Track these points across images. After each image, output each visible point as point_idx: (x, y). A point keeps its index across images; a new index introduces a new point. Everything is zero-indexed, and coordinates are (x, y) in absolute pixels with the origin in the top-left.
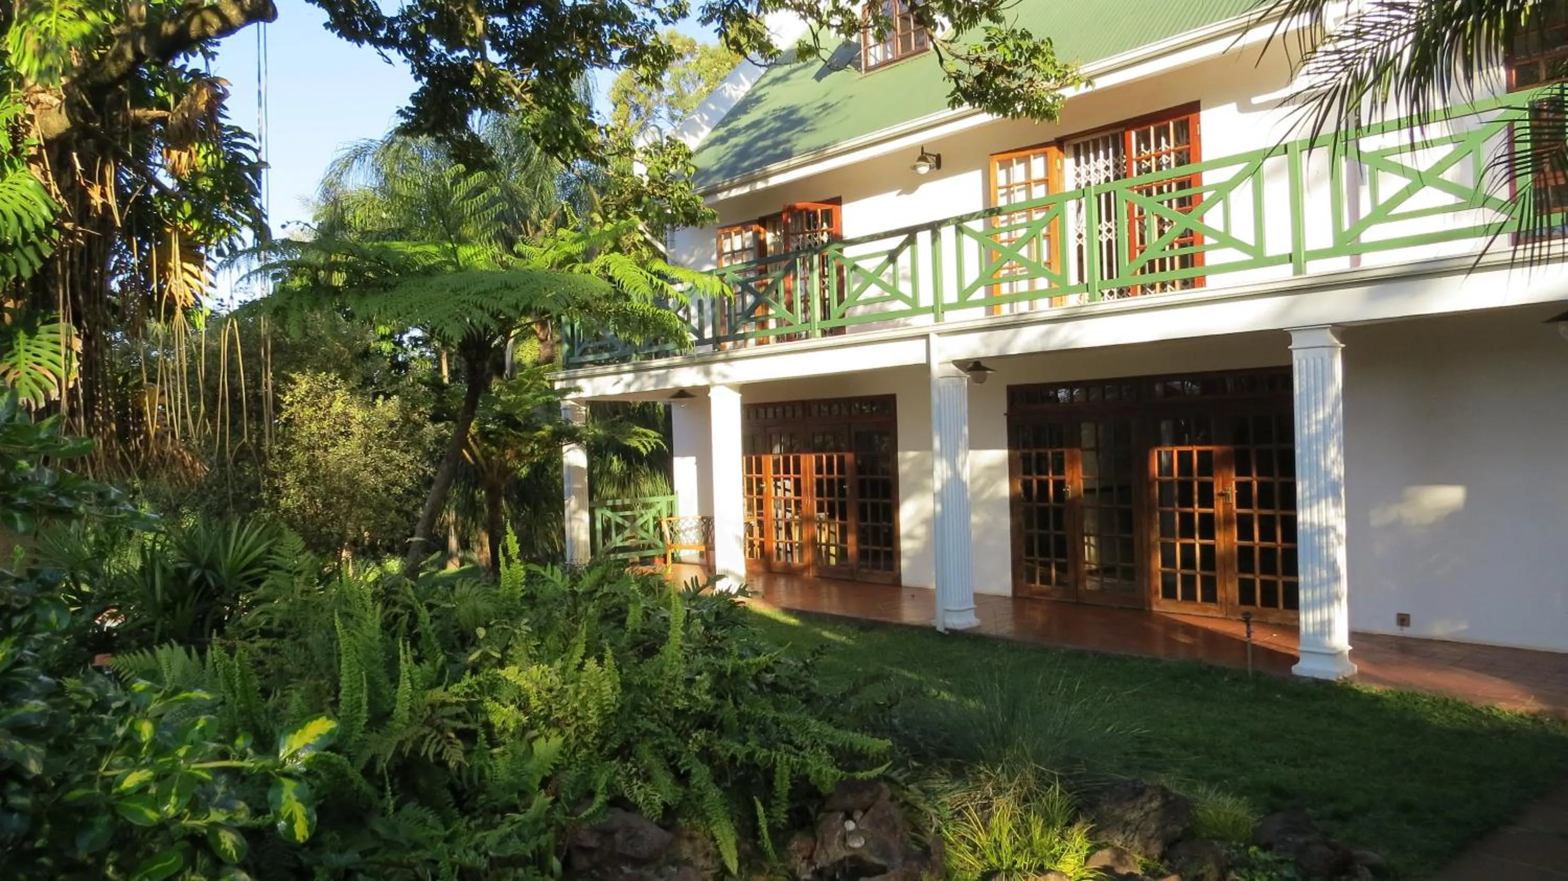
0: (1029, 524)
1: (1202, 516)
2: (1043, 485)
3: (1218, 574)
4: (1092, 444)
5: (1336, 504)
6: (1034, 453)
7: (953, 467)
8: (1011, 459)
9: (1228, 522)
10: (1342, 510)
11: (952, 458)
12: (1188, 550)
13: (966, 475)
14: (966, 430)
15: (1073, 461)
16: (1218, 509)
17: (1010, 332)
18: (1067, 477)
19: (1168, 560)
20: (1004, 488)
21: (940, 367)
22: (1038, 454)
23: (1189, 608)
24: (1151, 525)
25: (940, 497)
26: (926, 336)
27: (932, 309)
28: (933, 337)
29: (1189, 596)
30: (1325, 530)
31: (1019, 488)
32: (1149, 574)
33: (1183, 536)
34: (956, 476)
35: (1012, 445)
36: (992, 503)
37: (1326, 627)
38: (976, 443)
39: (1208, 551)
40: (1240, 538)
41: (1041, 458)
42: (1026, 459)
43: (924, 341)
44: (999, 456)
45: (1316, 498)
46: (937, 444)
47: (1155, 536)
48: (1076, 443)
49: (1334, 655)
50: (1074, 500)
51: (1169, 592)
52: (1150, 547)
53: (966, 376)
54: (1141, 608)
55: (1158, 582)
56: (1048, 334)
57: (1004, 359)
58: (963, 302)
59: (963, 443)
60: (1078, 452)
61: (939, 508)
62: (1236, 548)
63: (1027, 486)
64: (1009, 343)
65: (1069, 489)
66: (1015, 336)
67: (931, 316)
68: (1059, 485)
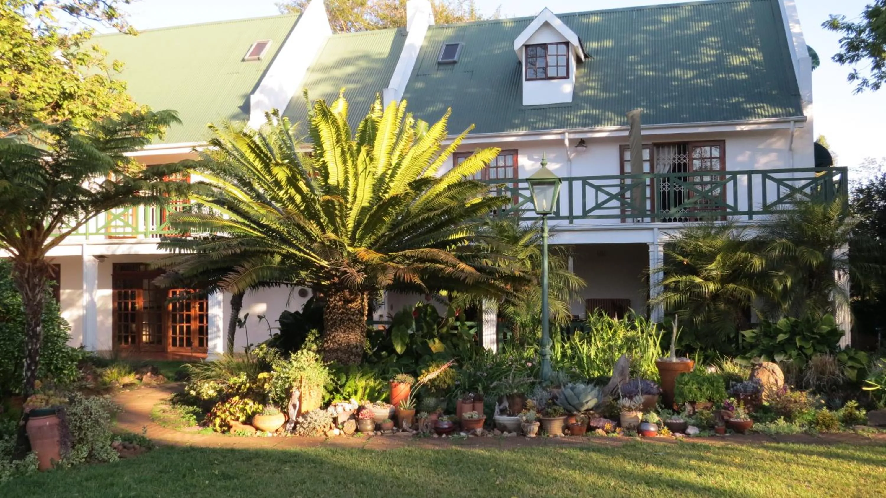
0: (120, 320)
1: (187, 315)
2: (126, 305)
3: (192, 336)
4: (147, 288)
5: (220, 307)
6: (123, 291)
7: (91, 296)
8: (114, 295)
9: (195, 318)
10: (222, 310)
11: (91, 293)
12: (181, 328)
13: (96, 300)
14: (97, 282)
15: (139, 296)
16: (192, 313)
17: (116, 246)
18: (136, 301)
19: (174, 332)
20: (110, 306)
21: (88, 257)
22: (125, 292)
23: (181, 349)
24: (168, 319)
25: (86, 308)
26: (82, 245)
27: (85, 234)
28: (85, 246)
29: (181, 345)
30: (215, 316)
31: (116, 304)
32: (167, 337)
33: (180, 323)
34: (92, 300)
35: (114, 287)
36: (106, 310)
37: (215, 346)
38: (101, 286)
39: (188, 328)
40: (200, 322)
41: (126, 293)
42: (120, 294)
43: (81, 247)
44: (109, 292)
45: (214, 306)
46: (85, 287)
47: (170, 324)
48: (141, 287)
49: (218, 354)
50: (139, 310)
51: (174, 344)
52: (168, 327)
53: (97, 261)
54: (164, 350)
55: (170, 341)
56: (130, 248)
57: (114, 256)
58: (97, 233)
59: (96, 286)
60: (141, 291)
61: (85, 312)
62: (198, 327)
63: (120, 304)
64: (116, 250)
65: (137, 306)
66: (118, 248)
67: (84, 237)
68: (133, 304)
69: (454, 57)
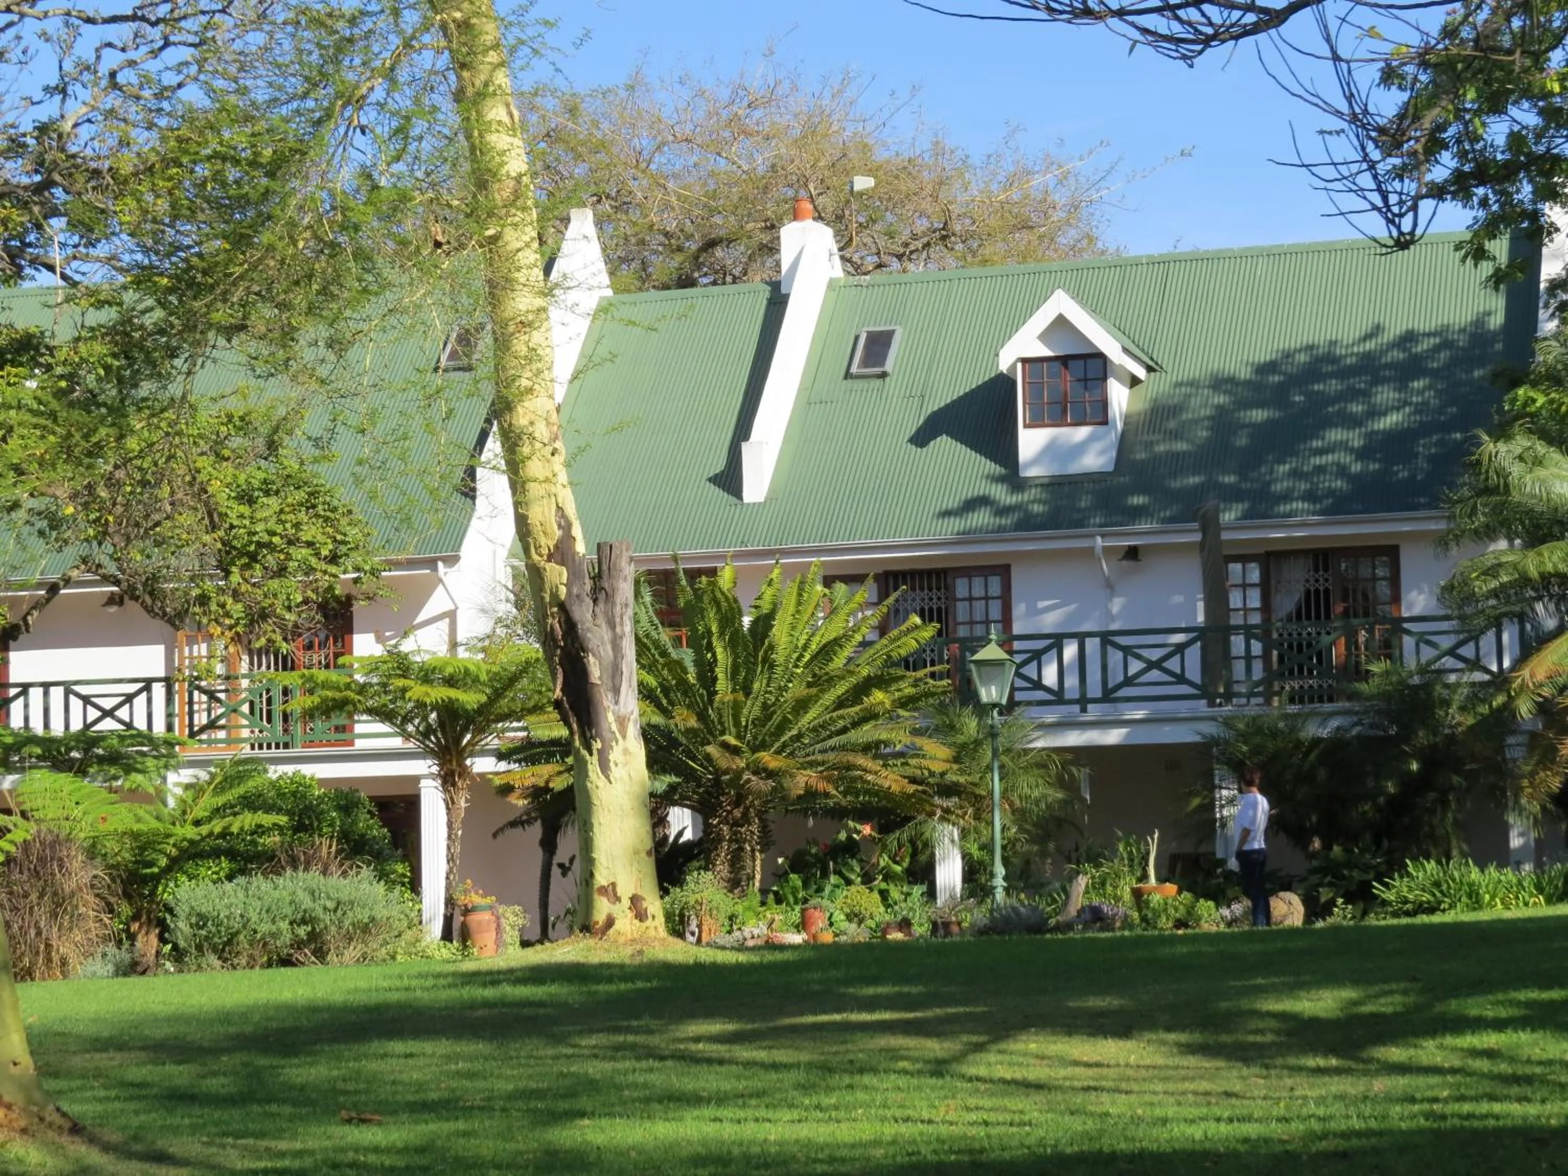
69: (882, 363)
